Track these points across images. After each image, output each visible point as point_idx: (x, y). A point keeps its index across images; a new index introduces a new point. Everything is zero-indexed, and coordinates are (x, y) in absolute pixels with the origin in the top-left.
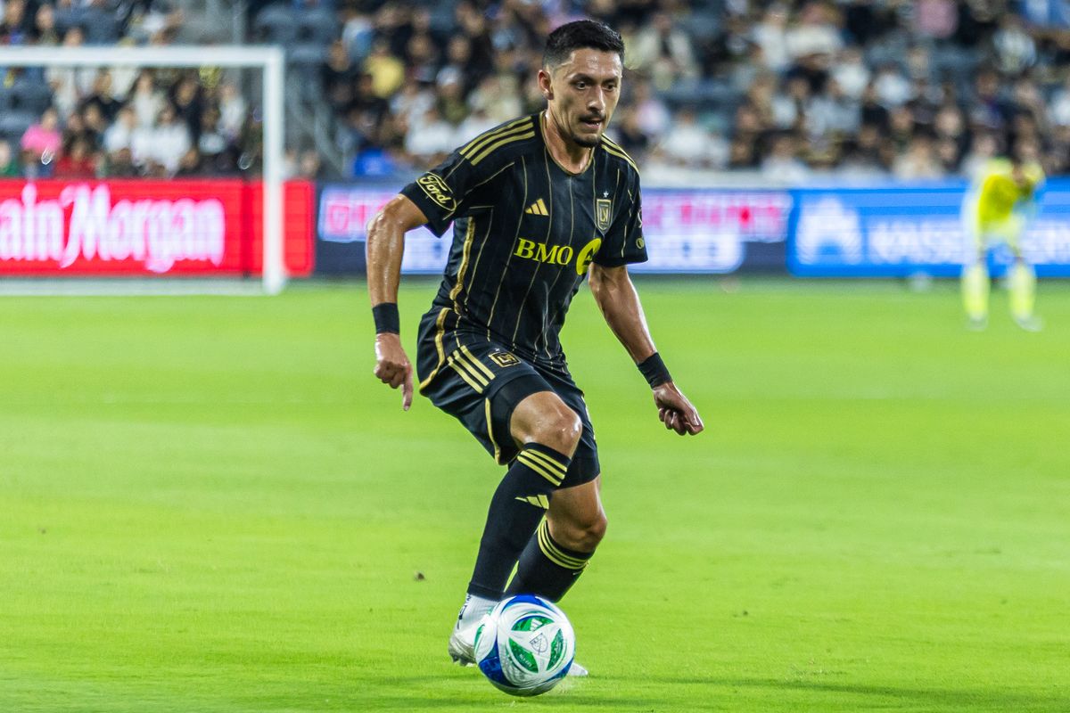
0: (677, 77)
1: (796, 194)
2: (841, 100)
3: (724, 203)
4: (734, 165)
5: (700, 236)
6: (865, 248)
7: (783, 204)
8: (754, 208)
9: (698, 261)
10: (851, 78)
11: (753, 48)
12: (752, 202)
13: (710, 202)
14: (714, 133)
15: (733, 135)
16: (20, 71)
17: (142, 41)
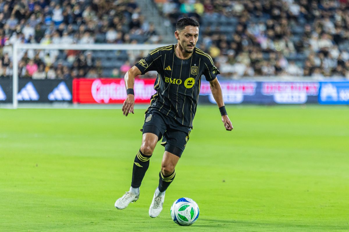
0: (290, 53)
1: (321, 83)
2: (332, 59)
3: (302, 85)
4: (305, 75)
5: (296, 94)
6: (339, 97)
7: (317, 86)
8: (309, 87)
9: (296, 100)
10: (335, 53)
11: (310, 46)
12: (309, 85)
13: (298, 85)
14: (299, 67)
15: (304, 68)
16: (121, 51)
17: (152, 43)
